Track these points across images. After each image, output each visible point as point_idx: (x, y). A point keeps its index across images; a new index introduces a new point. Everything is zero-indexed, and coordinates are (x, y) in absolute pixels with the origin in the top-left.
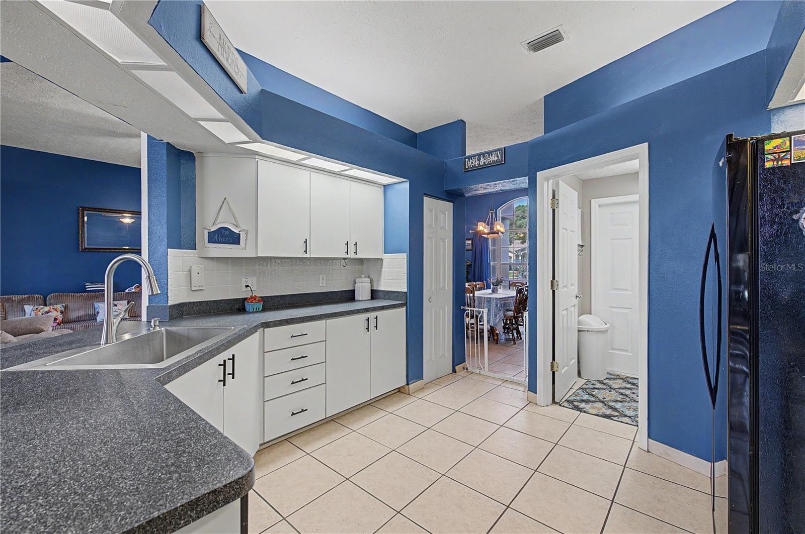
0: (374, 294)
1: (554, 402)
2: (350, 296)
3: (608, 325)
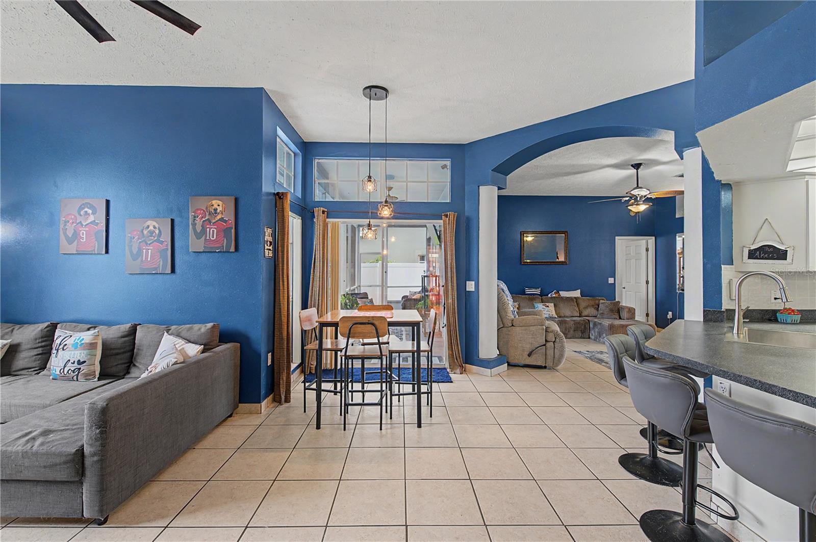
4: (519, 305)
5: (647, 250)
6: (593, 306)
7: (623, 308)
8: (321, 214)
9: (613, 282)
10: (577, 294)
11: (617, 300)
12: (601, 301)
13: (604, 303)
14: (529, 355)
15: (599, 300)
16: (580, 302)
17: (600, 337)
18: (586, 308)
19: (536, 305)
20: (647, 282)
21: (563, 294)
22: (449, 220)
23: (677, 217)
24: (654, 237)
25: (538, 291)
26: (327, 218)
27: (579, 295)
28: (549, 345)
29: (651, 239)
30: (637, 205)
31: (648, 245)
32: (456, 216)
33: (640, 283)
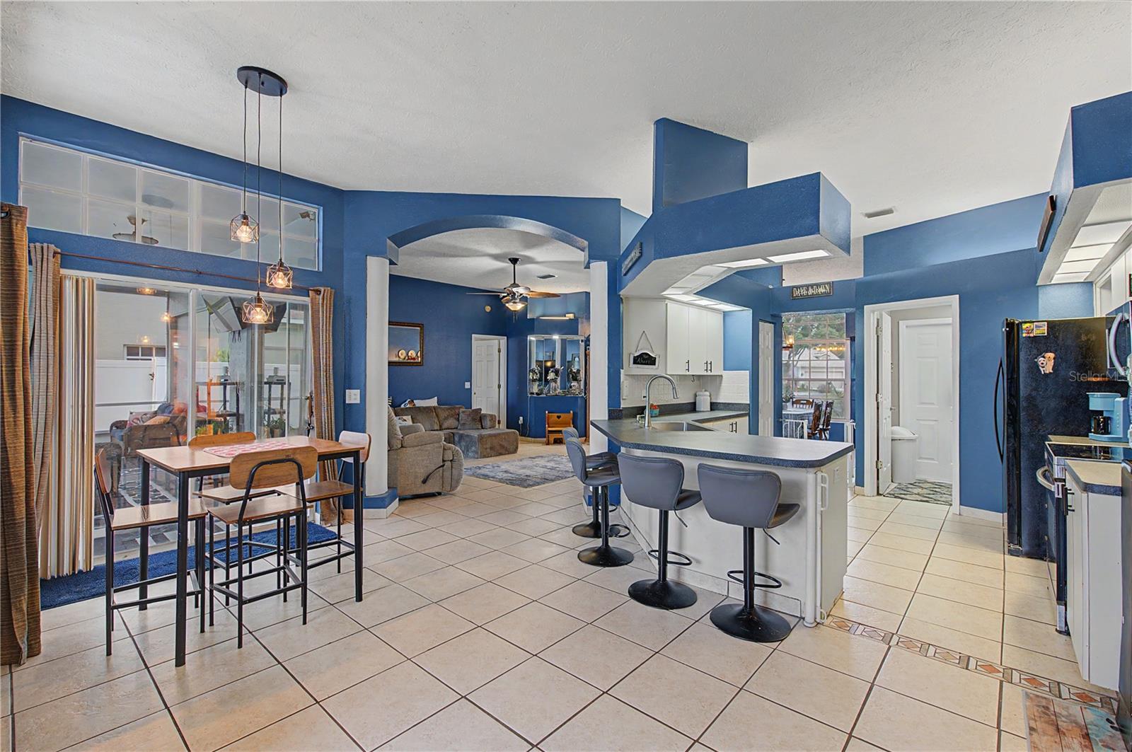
0: (714, 406)
1: (878, 494)
2: (692, 408)
3: (916, 435)
5: (499, 351)
6: (452, 416)
7: (485, 416)
8: (51, 258)
9: (470, 387)
10: (433, 402)
11: (475, 407)
12: (460, 410)
13: (462, 412)
14: (424, 482)
15: (458, 408)
16: (439, 412)
17: (468, 451)
18: (446, 418)
20: (499, 386)
21: (418, 403)
22: (323, 299)
23: (527, 320)
24: (506, 338)
26: (61, 267)
27: (436, 404)
28: (446, 463)
29: (504, 340)
30: (514, 303)
31: (500, 347)
32: (333, 293)
33: (493, 387)
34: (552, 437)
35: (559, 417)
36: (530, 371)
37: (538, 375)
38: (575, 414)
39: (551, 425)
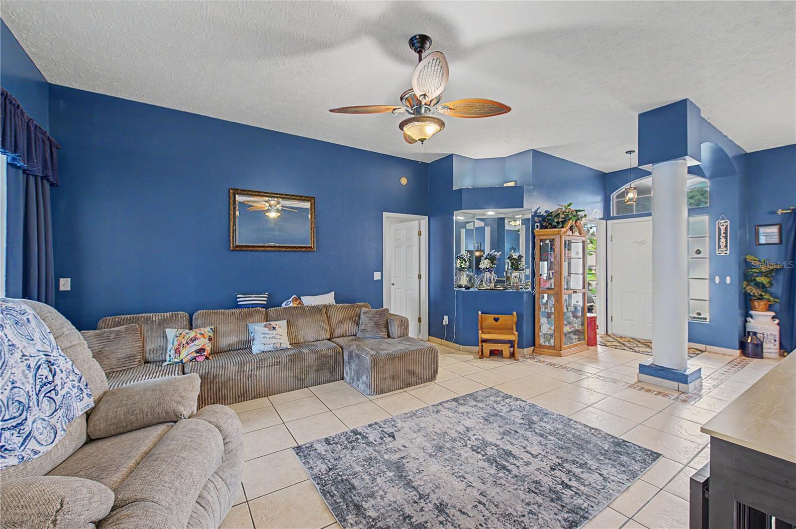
4: (215, 331)
5: (420, 234)
6: (350, 318)
7: (393, 319)
9: (380, 279)
10: (329, 299)
11: (384, 308)
12: (364, 309)
13: (366, 313)
15: (361, 307)
16: (332, 312)
17: (358, 380)
18: (341, 322)
19: (251, 327)
20: (420, 277)
21: (309, 301)
23: (454, 189)
24: (427, 218)
25: (262, 299)
27: (333, 302)
29: (424, 219)
31: (420, 229)
33: (412, 278)
34: (488, 347)
35: (496, 320)
36: (457, 258)
37: (467, 263)
38: (520, 316)
39: (485, 331)
